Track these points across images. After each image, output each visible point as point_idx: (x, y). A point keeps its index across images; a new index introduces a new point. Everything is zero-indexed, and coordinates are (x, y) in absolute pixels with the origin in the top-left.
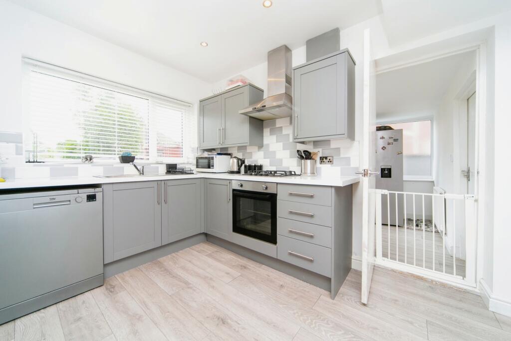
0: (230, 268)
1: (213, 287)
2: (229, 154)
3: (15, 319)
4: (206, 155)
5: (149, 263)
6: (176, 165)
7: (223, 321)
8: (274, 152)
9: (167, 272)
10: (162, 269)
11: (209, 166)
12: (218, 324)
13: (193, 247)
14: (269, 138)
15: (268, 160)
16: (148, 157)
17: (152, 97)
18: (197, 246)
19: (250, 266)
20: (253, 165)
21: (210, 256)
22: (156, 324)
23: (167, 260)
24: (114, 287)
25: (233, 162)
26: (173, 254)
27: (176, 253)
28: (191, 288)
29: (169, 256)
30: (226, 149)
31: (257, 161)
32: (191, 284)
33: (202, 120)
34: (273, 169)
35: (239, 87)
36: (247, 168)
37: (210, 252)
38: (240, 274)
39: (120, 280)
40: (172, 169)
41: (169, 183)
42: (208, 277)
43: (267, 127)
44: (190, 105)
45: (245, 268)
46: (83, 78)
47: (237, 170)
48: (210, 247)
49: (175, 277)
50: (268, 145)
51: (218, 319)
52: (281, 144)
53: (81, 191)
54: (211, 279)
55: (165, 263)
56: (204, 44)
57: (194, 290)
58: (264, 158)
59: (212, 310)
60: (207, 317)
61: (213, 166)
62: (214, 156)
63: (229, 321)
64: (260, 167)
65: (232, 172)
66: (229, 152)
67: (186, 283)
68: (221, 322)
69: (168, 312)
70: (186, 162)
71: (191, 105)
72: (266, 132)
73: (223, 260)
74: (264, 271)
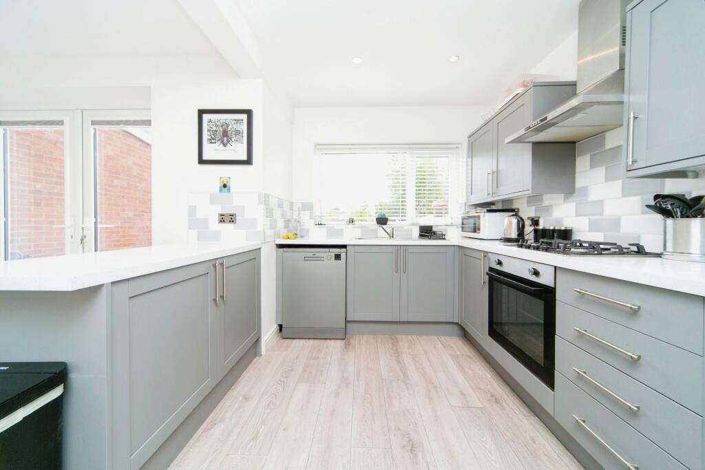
0: (472, 388)
1: (431, 399)
2: (513, 210)
3: (294, 338)
4: (473, 213)
5: (388, 336)
6: (431, 227)
7: (412, 448)
8: (600, 203)
9: (397, 354)
10: (394, 348)
11: (476, 229)
12: (404, 447)
13: (442, 337)
14: (588, 175)
15: (586, 219)
16: (403, 218)
17: (410, 148)
18: (448, 338)
19: (507, 404)
20: (552, 228)
21: (455, 358)
22: (354, 398)
23: (404, 341)
24: (349, 345)
25: (511, 223)
26: (415, 337)
27: (419, 337)
28: (406, 384)
29: (410, 337)
30: (510, 201)
31: (560, 221)
32: (409, 379)
33: (470, 163)
34: (597, 237)
35: (519, 95)
36: (540, 233)
37: (459, 353)
38: (481, 406)
39: (357, 340)
40: (426, 232)
41: (410, 250)
42: (433, 383)
43: (583, 153)
44: (457, 146)
45: (497, 401)
46: (350, 149)
47: (516, 237)
48: (464, 347)
49: (399, 361)
50: (585, 189)
51: (409, 441)
52: (617, 185)
53: (332, 250)
54: (435, 388)
55: (400, 344)
56: (454, 59)
57: (408, 389)
58: (577, 216)
59: (409, 425)
60: (399, 429)
61: (479, 229)
62: (482, 215)
63: (419, 454)
64: (566, 234)
65: (508, 240)
66: (514, 207)
67: (406, 376)
68: (409, 448)
69: (370, 395)
70: (449, 223)
71: (459, 146)
72: (582, 162)
73: (470, 372)
74: (529, 427)
